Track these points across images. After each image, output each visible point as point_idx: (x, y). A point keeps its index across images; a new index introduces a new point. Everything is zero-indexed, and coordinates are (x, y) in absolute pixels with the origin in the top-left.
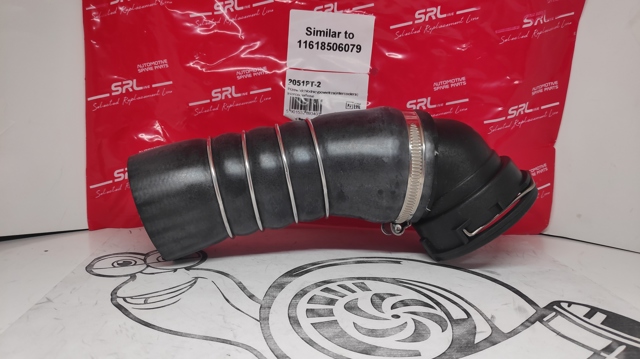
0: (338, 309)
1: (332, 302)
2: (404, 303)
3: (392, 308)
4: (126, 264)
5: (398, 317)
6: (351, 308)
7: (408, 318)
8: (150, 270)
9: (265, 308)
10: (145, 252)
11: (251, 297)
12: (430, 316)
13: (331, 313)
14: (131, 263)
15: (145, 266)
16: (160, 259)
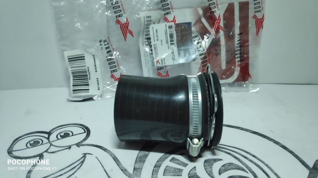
4: (36, 143)
8: (52, 149)
10: (48, 131)
14: (39, 142)
15: (49, 145)
16: (59, 137)
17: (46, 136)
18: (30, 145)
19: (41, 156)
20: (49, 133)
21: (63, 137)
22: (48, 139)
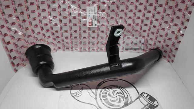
0: (107, 95)
1: (106, 93)
2: (118, 93)
3: (116, 94)
5: (116, 97)
6: (109, 95)
7: (118, 97)
9: (96, 96)
11: (93, 93)
12: (122, 97)
13: (106, 97)
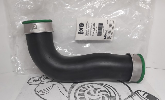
14: (38, 80)
15: (41, 81)
16: (44, 79)
17: (40, 78)
18: (35, 81)
19: (39, 85)
20: (41, 77)
21: (46, 79)
22: (41, 79)
